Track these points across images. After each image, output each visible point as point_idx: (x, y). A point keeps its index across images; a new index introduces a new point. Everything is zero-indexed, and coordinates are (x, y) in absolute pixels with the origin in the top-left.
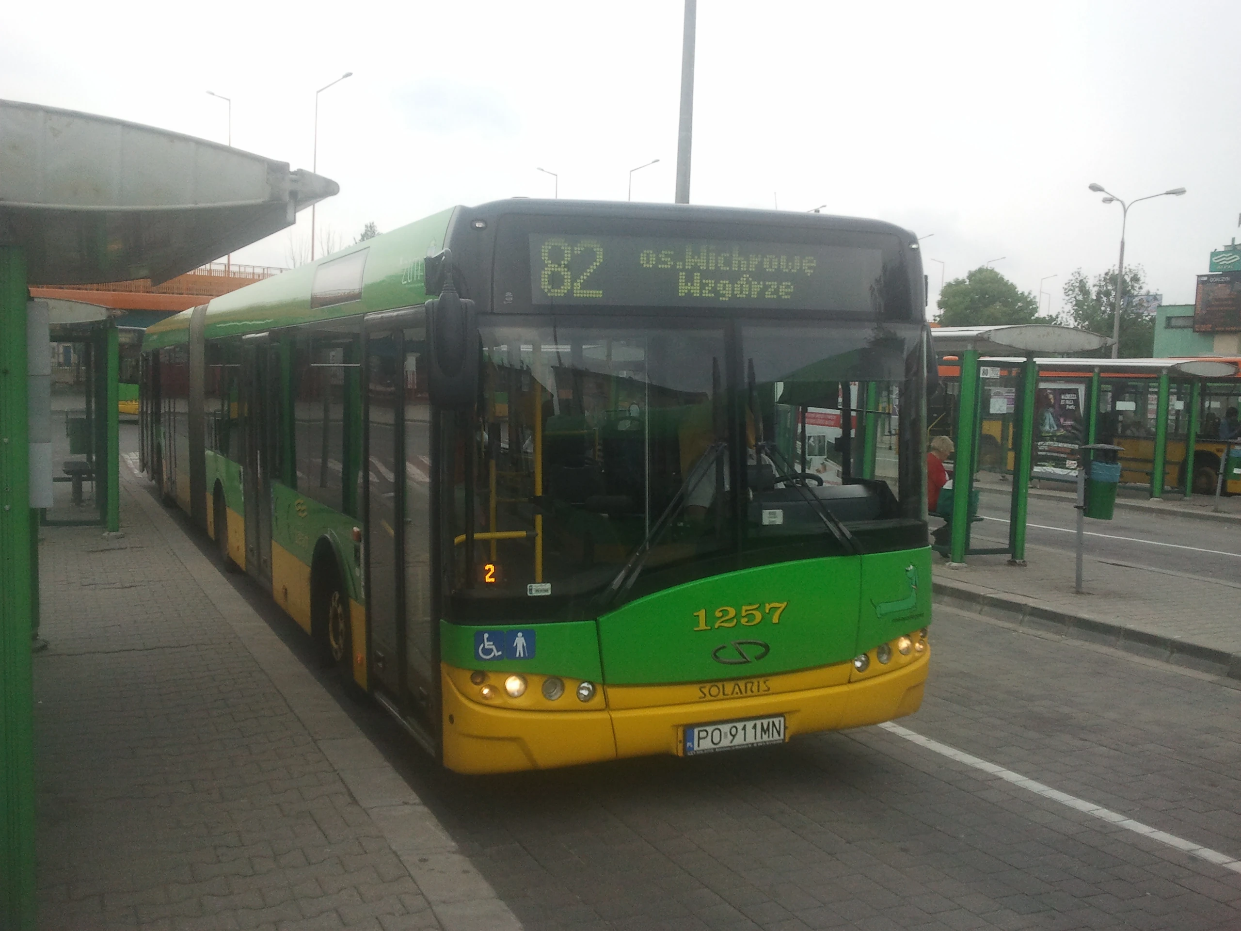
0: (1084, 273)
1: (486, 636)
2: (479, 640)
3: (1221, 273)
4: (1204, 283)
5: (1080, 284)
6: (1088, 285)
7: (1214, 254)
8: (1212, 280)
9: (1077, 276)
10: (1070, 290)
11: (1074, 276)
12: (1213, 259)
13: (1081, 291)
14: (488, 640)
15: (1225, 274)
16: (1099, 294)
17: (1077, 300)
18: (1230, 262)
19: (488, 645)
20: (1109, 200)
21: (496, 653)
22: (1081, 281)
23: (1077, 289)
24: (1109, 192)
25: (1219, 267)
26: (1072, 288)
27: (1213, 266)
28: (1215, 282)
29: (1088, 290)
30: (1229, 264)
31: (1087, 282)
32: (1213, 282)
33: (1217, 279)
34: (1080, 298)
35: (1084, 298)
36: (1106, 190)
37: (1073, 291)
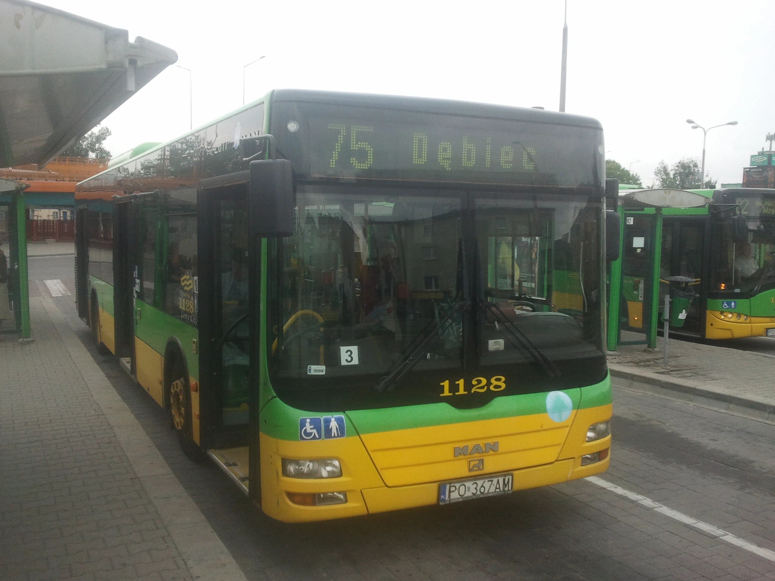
0: (666, 163)
1: (725, 302)
2: (723, 303)
3: (756, 167)
4: (747, 172)
5: (664, 169)
6: (668, 169)
7: (752, 157)
8: (752, 170)
9: (662, 164)
10: (659, 173)
11: (660, 165)
12: (752, 159)
13: (665, 173)
14: (726, 303)
15: (759, 167)
16: (674, 174)
17: (662, 179)
18: (761, 161)
19: (726, 305)
20: (696, 127)
21: (727, 307)
22: (664, 167)
23: (662, 172)
24: (697, 123)
25: (755, 164)
26: (659, 172)
27: (752, 163)
28: (754, 172)
29: (668, 173)
30: (761, 162)
31: (668, 168)
32: (752, 172)
33: (755, 170)
34: (664, 177)
35: (667, 177)
36: (695, 122)
37: (660, 173)
